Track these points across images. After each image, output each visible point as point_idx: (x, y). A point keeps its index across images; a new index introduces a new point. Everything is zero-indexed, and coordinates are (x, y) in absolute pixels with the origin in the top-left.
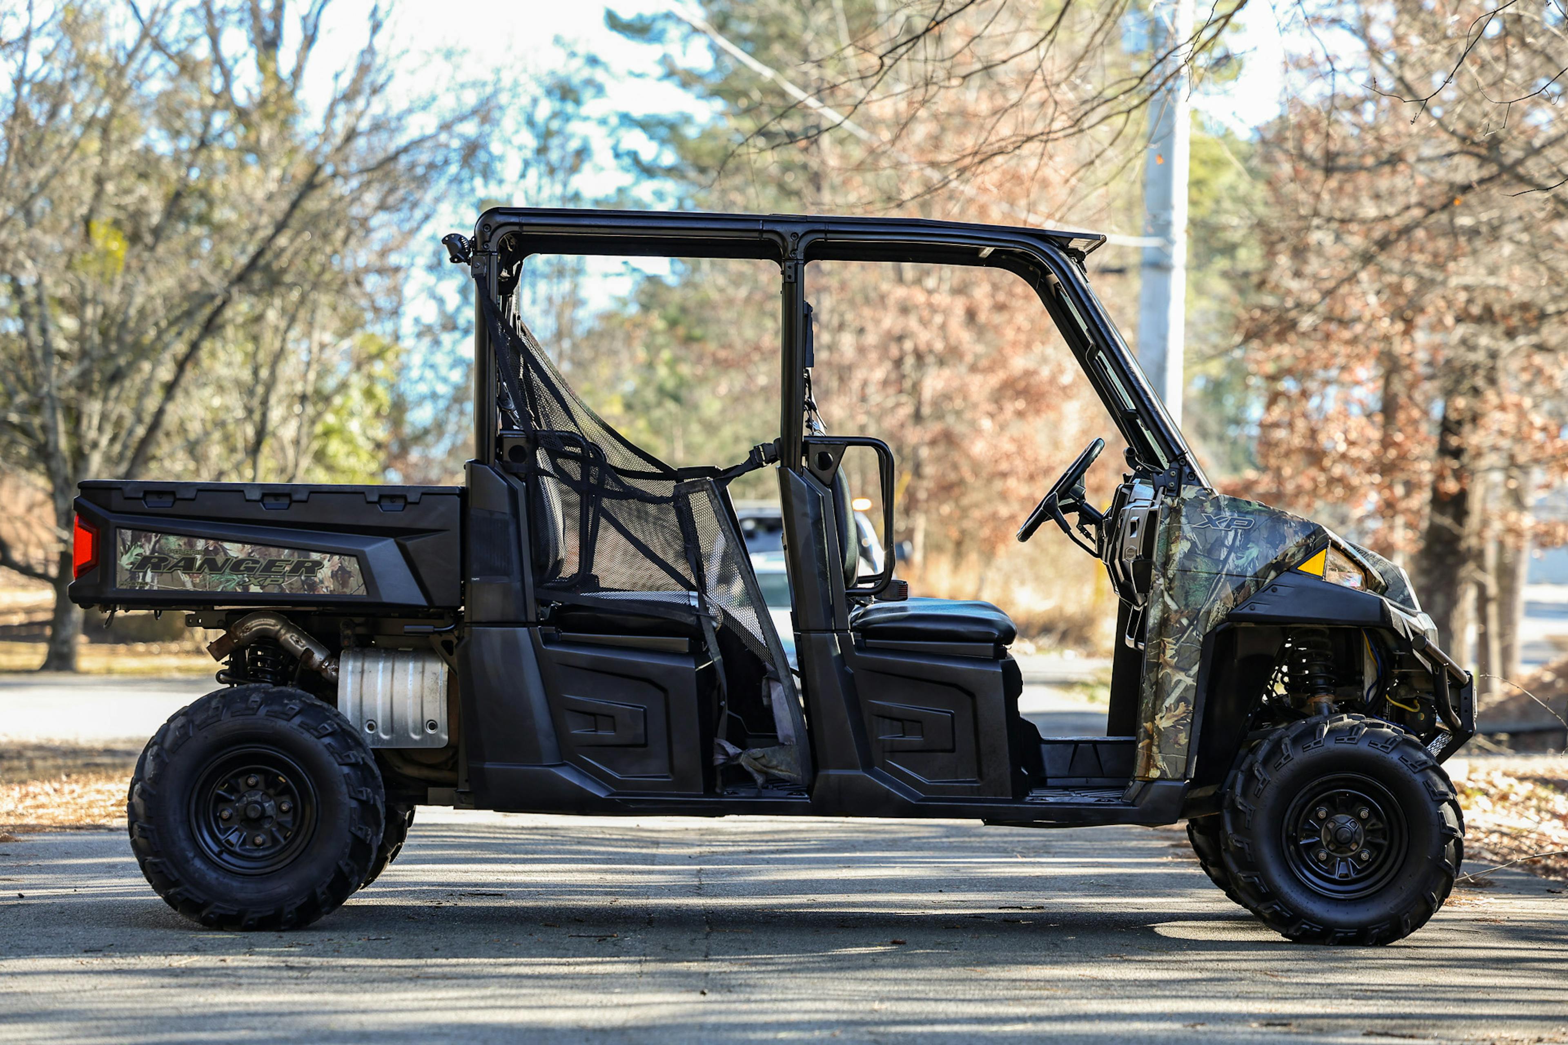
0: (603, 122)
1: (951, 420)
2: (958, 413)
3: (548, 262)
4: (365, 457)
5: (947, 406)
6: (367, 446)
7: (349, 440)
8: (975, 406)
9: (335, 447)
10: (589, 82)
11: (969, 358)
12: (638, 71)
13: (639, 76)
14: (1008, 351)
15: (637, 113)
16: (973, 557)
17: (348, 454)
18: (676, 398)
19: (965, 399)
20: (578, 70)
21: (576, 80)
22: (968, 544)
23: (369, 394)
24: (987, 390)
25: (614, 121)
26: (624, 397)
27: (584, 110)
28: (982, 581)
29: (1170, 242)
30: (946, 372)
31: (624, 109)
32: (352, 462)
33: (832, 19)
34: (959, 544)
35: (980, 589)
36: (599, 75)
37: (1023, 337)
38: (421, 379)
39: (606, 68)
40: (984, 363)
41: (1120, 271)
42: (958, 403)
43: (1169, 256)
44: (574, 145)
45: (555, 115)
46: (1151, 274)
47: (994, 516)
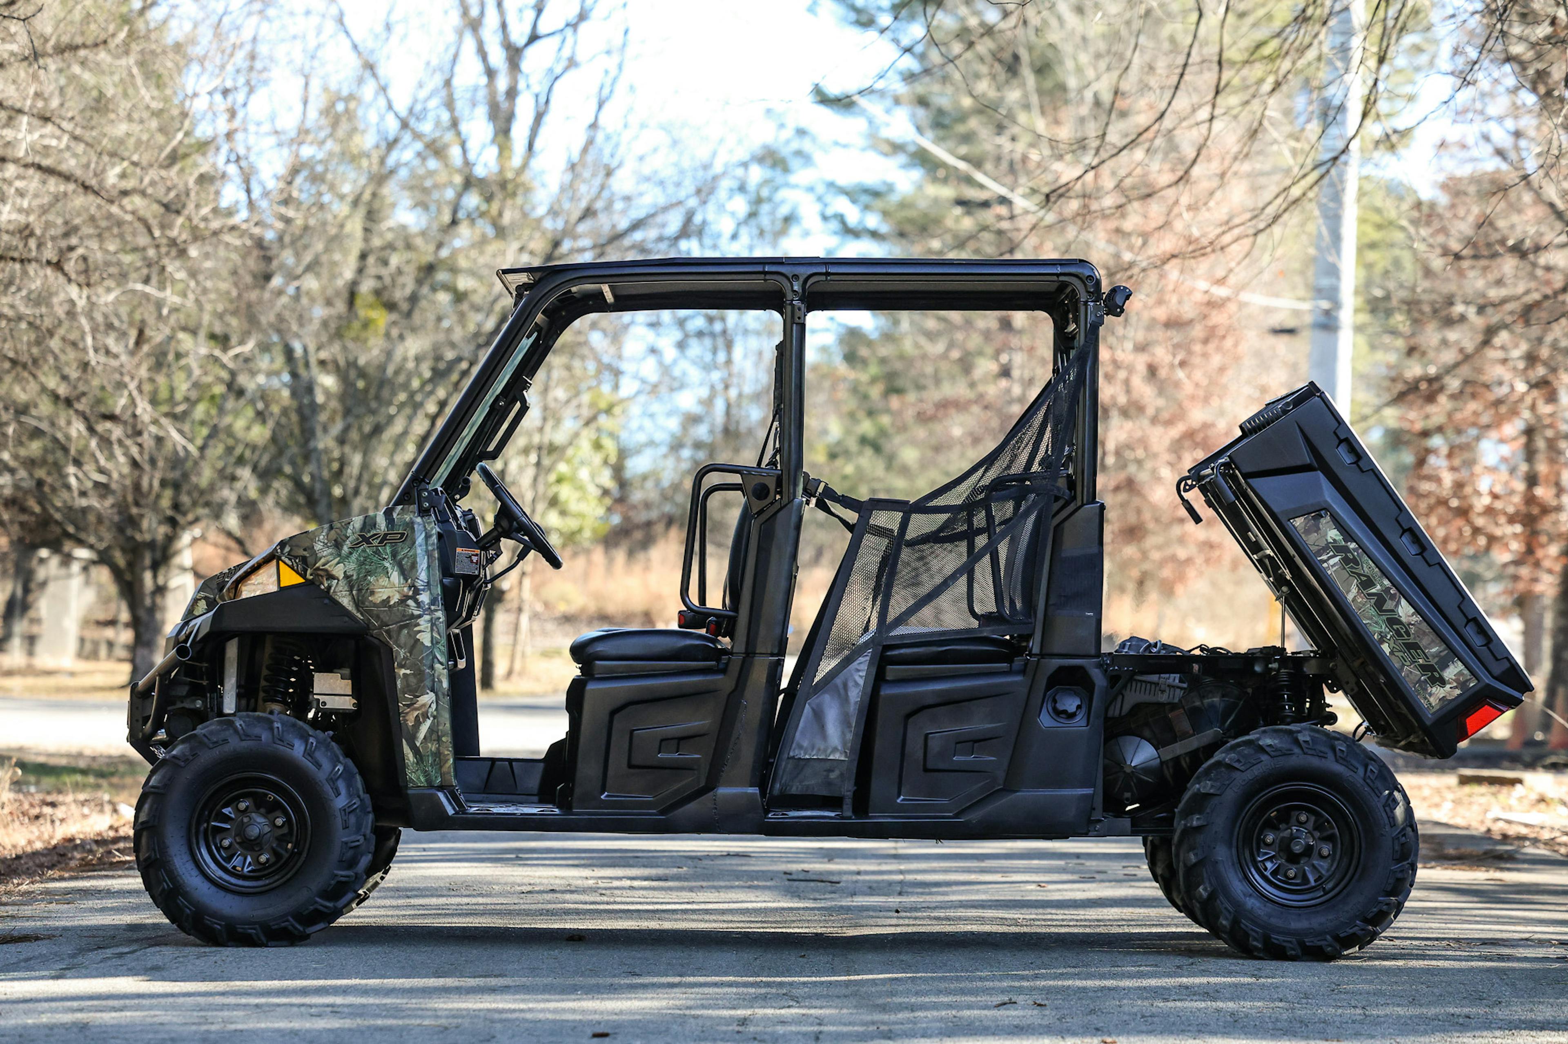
0: (811, 189)
1: (1132, 469)
2: (1139, 462)
3: (757, 319)
4: (594, 503)
5: (1128, 454)
6: (594, 492)
7: (580, 488)
8: (1155, 456)
9: (565, 492)
10: (799, 153)
11: (1150, 411)
12: (843, 141)
13: (845, 146)
14: (1186, 404)
15: (844, 181)
16: (1153, 596)
17: (579, 500)
18: (877, 448)
19: (1146, 449)
20: (788, 142)
21: (785, 152)
22: (1149, 585)
23: (597, 446)
24: (1166, 442)
25: (821, 189)
26: (828, 446)
27: (793, 179)
28: (1161, 618)
29: (1337, 304)
30: (1129, 425)
31: (830, 178)
32: (583, 507)
33: (1026, 96)
34: (1141, 583)
35: (1158, 626)
36: (806, 145)
37: (1201, 393)
38: (641, 428)
39: (814, 140)
40: (1165, 415)
41: (1290, 331)
42: (1140, 453)
43: (1336, 319)
44: (784, 211)
45: (766, 182)
46: (1321, 335)
47: (1173, 558)
